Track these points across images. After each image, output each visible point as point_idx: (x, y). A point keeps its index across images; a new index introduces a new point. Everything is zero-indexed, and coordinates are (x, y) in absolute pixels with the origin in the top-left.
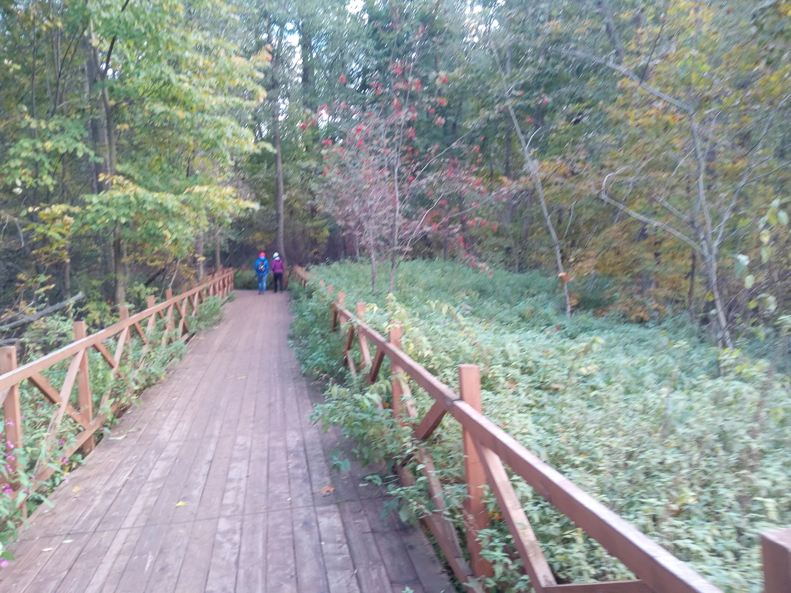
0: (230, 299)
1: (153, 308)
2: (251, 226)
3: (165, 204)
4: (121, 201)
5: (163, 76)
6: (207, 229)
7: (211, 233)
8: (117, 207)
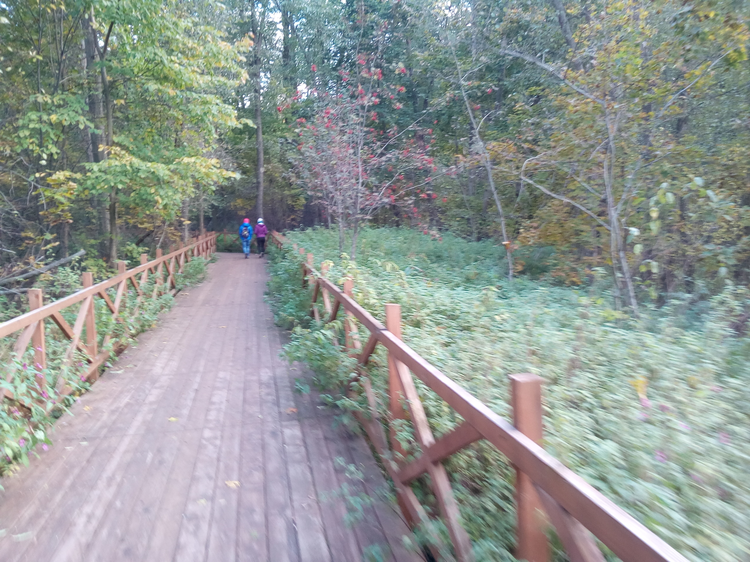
0: (213, 260)
1: (146, 264)
2: (233, 193)
3: (157, 173)
4: (118, 169)
5: (156, 57)
6: (193, 196)
7: (197, 199)
8: (115, 175)
